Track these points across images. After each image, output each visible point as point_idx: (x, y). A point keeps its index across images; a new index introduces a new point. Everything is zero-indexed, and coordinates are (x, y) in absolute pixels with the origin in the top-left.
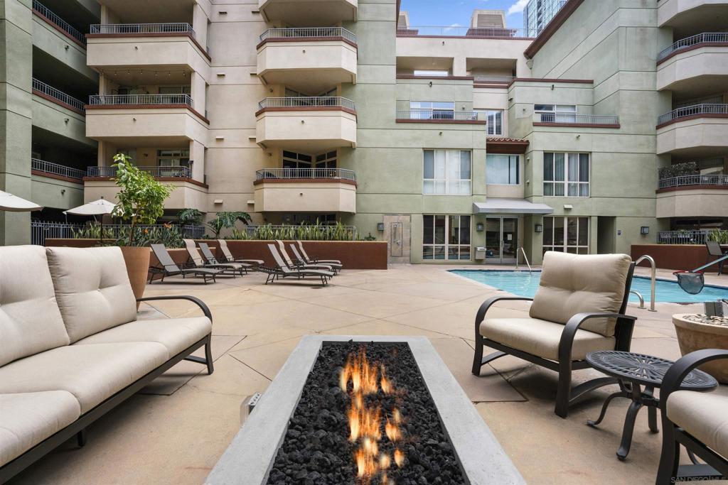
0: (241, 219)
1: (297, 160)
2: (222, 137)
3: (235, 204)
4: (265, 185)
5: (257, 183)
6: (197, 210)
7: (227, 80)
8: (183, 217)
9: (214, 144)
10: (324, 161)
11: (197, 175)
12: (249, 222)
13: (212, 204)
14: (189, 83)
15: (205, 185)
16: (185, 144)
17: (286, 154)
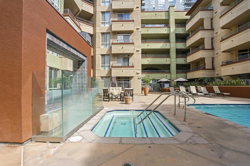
0: (220, 79)
2: (218, 53)
4: (222, 67)
7: (218, 33)
11: (207, 67)
13: (216, 74)
17: (239, 51)
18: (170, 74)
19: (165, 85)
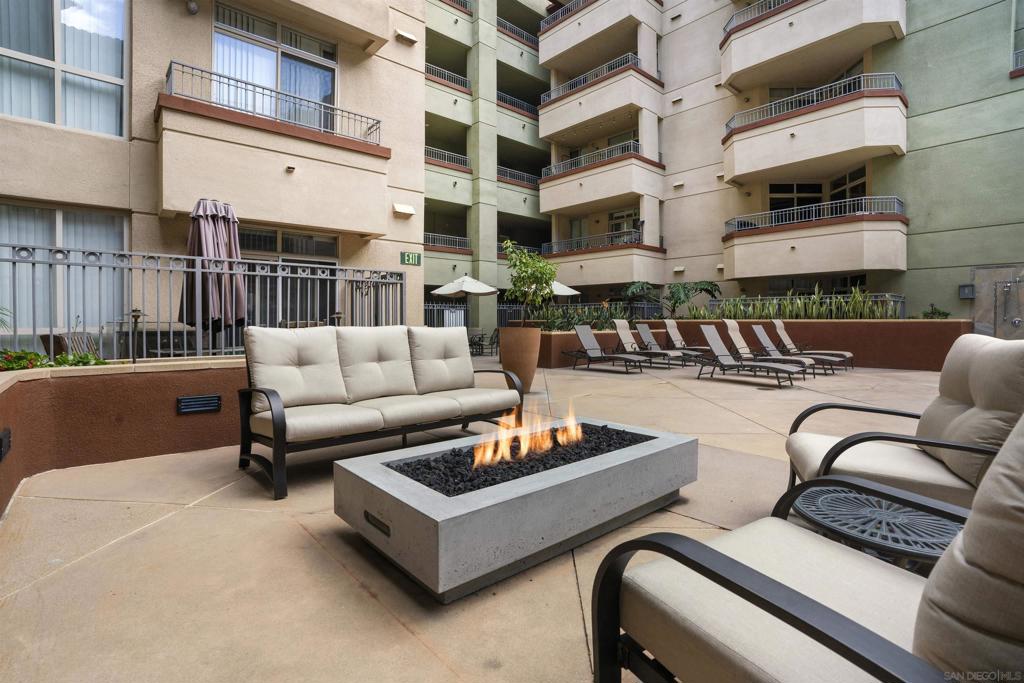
0: (707, 291)
1: (795, 195)
2: (681, 183)
3: (698, 271)
4: (736, 241)
5: (727, 238)
6: (647, 283)
7: (685, 105)
8: (629, 293)
9: (671, 194)
10: (843, 188)
11: (650, 237)
12: (717, 294)
13: (671, 273)
14: (636, 124)
15: (661, 250)
16: (633, 202)
17: (774, 188)
18: (469, 258)
19: (446, 313)
